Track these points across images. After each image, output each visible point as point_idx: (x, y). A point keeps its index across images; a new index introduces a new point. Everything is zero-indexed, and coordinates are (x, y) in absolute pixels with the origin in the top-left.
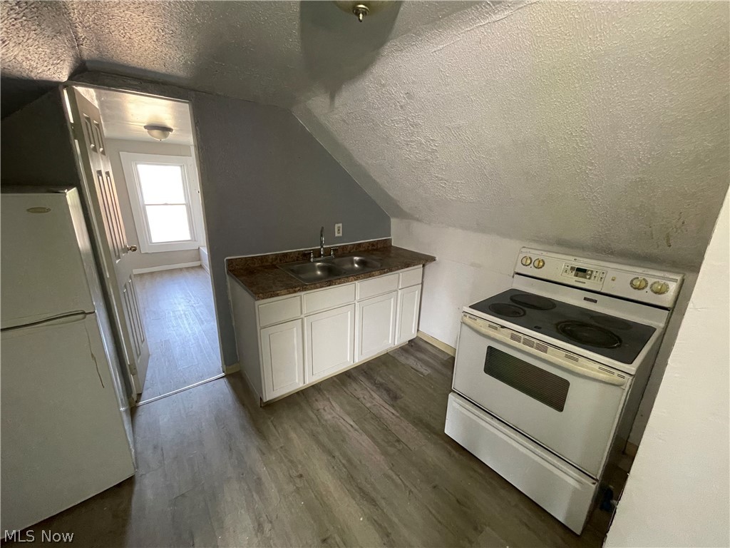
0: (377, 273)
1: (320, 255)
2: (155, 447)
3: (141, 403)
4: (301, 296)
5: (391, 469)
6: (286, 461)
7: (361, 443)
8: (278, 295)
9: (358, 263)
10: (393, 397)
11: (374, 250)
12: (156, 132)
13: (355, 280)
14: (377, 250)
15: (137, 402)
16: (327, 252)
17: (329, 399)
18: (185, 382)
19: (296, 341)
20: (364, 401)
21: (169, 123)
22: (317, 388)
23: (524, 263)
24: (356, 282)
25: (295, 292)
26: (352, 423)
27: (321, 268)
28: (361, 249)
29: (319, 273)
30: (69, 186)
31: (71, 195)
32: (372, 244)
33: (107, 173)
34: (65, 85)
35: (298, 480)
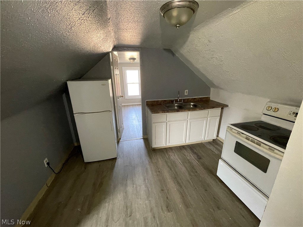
0: (198, 109)
1: (178, 102)
2: (122, 153)
3: (120, 141)
4: (167, 115)
5: (190, 179)
6: (156, 166)
7: (182, 169)
8: (159, 113)
9: (192, 105)
10: (199, 158)
11: (201, 101)
12: (132, 60)
13: (188, 111)
14: (202, 101)
15: (119, 140)
16: (180, 100)
17: (174, 153)
18: (132, 138)
19: (164, 130)
20: (187, 156)
21: (135, 57)
22: (171, 149)
23: (267, 109)
24: (189, 112)
25: (165, 113)
26: (181, 162)
27: (177, 106)
28: (195, 100)
29: (176, 108)
30: (109, 79)
31: (110, 81)
32: (201, 98)
33: (118, 74)
34: (111, 52)
35: (158, 173)
